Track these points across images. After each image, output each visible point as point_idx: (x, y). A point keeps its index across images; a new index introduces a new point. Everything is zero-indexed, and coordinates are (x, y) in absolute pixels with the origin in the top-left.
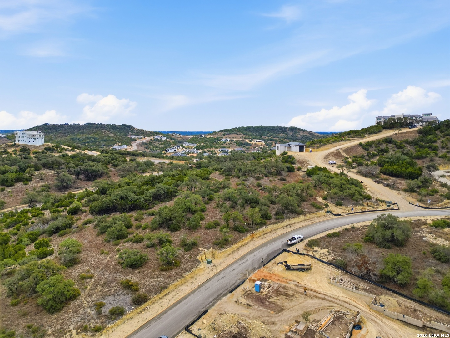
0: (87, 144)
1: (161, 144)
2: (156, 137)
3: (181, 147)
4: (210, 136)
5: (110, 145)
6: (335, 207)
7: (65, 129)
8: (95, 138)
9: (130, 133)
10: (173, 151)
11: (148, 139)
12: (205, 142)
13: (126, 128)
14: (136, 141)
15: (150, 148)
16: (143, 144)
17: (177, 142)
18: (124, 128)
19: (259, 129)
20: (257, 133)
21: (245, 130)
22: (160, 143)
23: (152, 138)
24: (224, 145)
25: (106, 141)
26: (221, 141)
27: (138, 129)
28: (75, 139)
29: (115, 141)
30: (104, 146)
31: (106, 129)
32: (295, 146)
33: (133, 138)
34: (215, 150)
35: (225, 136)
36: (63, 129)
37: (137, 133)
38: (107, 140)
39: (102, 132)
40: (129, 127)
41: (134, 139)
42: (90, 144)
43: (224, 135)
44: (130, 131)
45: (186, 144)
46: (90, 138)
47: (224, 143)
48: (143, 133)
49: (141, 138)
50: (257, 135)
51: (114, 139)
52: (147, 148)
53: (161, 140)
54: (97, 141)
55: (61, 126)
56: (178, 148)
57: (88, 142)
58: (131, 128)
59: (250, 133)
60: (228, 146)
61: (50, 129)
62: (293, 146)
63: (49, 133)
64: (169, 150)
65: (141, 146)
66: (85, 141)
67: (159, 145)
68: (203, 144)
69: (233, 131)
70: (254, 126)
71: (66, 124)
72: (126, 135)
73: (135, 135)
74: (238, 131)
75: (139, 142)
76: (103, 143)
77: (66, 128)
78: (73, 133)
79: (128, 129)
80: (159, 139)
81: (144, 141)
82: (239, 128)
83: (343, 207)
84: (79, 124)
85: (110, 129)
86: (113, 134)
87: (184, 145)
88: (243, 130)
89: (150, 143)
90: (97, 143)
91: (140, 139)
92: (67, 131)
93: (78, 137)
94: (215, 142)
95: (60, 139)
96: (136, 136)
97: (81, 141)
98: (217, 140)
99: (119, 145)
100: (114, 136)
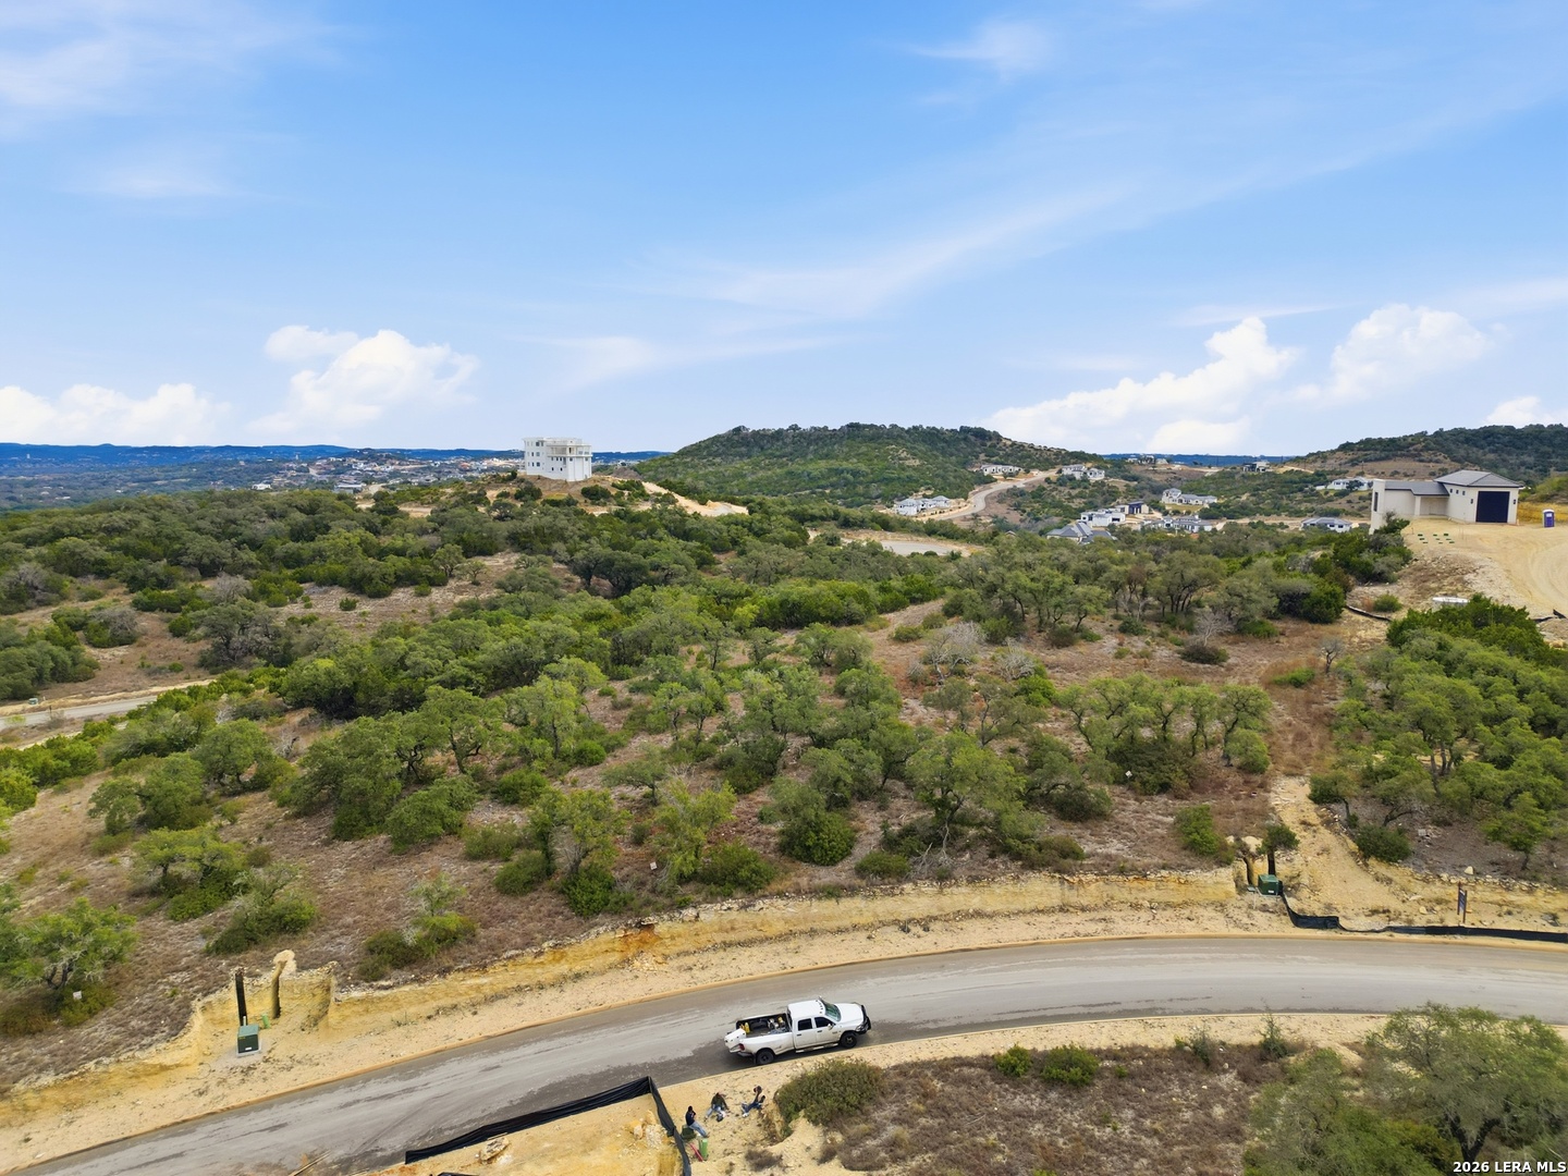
0: (827, 491)
1: (1076, 496)
2: (1067, 471)
3: (1145, 508)
4: (1290, 468)
5: (896, 496)
7: (784, 443)
8: (855, 473)
9: (982, 457)
10: (1108, 521)
11: (1038, 475)
12: (1255, 491)
13: (973, 438)
14: (992, 485)
15: (1028, 510)
16: (1015, 493)
17: (1143, 488)
18: (965, 439)
22: (1074, 492)
23: (1052, 474)
24: (1341, 504)
25: (887, 481)
26: (1332, 486)
27: (1014, 443)
28: (799, 476)
29: (917, 481)
30: (878, 497)
31: (901, 441)
32: (1461, 490)
33: (986, 473)
34: (1286, 522)
35: (1358, 469)
36: (780, 443)
37: (1008, 455)
38: (893, 480)
39: (887, 452)
40: (981, 434)
41: (989, 476)
42: (838, 492)
43: (1354, 463)
44: (984, 451)
45: (1170, 499)
46: (842, 472)
47: (1341, 494)
48: (1025, 455)
49: (1011, 475)
51: (915, 475)
52: (1017, 507)
53: (1085, 480)
54: (861, 483)
55: (779, 434)
56: (1131, 512)
57: (833, 485)
58: (990, 439)
60: (1356, 507)
61: (747, 444)
62: (1455, 489)
63: (742, 456)
64: (1091, 519)
65: (1000, 502)
66: (823, 482)
67: (1071, 498)
68: (1244, 498)
69: (1401, 448)
71: (791, 427)
72: (964, 464)
73: (996, 463)
74: (1426, 448)
75: (1003, 485)
76: (874, 490)
77: (788, 441)
78: (804, 456)
79: (979, 442)
80: (1078, 476)
81: (1021, 483)
84: (826, 428)
85: (915, 441)
86: (921, 458)
87: (1165, 500)
89: (1038, 493)
90: (861, 489)
91: (1007, 476)
92: (789, 450)
93: (811, 467)
94: (1301, 490)
95: (761, 474)
96: (1000, 467)
97: (812, 479)
98: (1311, 482)
99: (925, 496)
100: (922, 465)
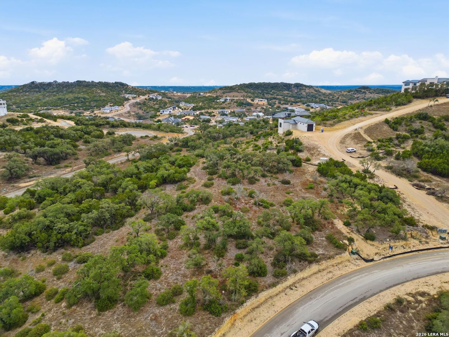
0: (76, 105)
1: (156, 104)
2: (151, 96)
3: (177, 108)
4: (209, 95)
5: (101, 106)
6: (363, 241)
7: (53, 87)
8: (84, 98)
9: (124, 91)
10: (168, 113)
11: (142, 98)
12: (203, 102)
13: (120, 86)
14: (129, 101)
15: (144, 109)
16: (137, 104)
17: (173, 101)
18: (117, 86)
19: (262, 86)
20: (259, 91)
21: (247, 87)
22: (155, 103)
23: (146, 97)
24: (224, 105)
25: (96, 101)
26: (221, 100)
27: (132, 87)
28: (63, 100)
29: (106, 101)
30: (94, 106)
31: (96, 87)
32: (302, 123)
33: (126, 97)
34: (214, 111)
35: (225, 95)
36: (51, 87)
37: (131, 91)
38: (98, 100)
39: (93, 90)
40: (122, 84)
41: (127, 98)
42: (80, 105)
43: (224, 93)
44: (124, 90)
45: (182, 105)
46: (79, 98)
47: (224, 102)
48: (137, 91)
49: (134, 97)
50: (259, 93)
51: (105, 99)
52: (140, 108)
53: (156, 99)
54: (87, 102)
55: (50, 84)
56: (173, 109)
57: (77, 103)
58: (125, 86)
59: (252, 91)
60: (228, 106)
61: (38, 88)
62: (299, 123)
63: (37, 92)
64: (163, 112)
65: (134, 107)
66: (73, 102)
67: (154, 105)
68: (200, 104)
69: (234, 89)
70: (256, 82)
71: (54, 81)
72: (119, 94)
73: (129, 94)
74: (239, 89)
75: (133, 101)
76: (93, 104)
77: (55, 86)
78: (62, 92)
79: (122, 87)
80: (154, 98)
81: (138, 100)
82: (241, 85)
83: (376, 243)
84: (68, 82)
85: (101, 87)
86: (105, 93)
87: (181, 105)
88: (244, 87)
89: (144, 104)
90: (87, 104)
91: (134, 98)
92: (56, 89)
93: (67, 96)
94: (214, 101)
95: (47, 99)
96: (130, 95)
97: (69, 101)
98: (216, 99)
99: (111, 106)
100: (106, 95)
